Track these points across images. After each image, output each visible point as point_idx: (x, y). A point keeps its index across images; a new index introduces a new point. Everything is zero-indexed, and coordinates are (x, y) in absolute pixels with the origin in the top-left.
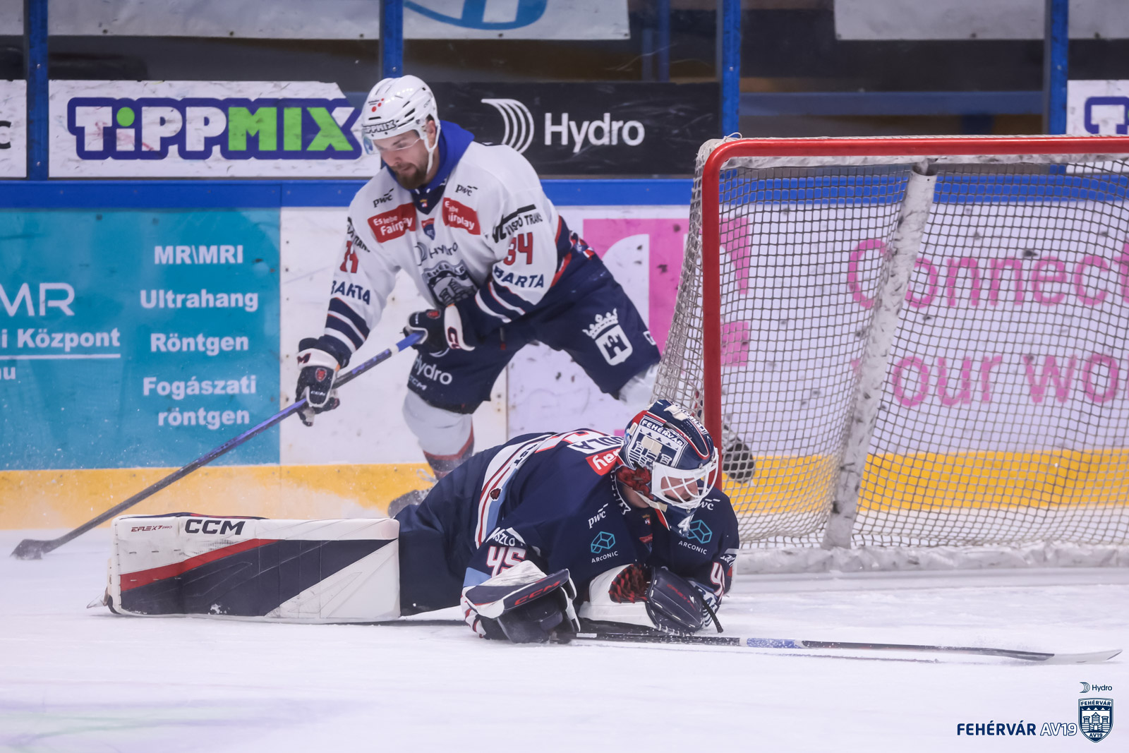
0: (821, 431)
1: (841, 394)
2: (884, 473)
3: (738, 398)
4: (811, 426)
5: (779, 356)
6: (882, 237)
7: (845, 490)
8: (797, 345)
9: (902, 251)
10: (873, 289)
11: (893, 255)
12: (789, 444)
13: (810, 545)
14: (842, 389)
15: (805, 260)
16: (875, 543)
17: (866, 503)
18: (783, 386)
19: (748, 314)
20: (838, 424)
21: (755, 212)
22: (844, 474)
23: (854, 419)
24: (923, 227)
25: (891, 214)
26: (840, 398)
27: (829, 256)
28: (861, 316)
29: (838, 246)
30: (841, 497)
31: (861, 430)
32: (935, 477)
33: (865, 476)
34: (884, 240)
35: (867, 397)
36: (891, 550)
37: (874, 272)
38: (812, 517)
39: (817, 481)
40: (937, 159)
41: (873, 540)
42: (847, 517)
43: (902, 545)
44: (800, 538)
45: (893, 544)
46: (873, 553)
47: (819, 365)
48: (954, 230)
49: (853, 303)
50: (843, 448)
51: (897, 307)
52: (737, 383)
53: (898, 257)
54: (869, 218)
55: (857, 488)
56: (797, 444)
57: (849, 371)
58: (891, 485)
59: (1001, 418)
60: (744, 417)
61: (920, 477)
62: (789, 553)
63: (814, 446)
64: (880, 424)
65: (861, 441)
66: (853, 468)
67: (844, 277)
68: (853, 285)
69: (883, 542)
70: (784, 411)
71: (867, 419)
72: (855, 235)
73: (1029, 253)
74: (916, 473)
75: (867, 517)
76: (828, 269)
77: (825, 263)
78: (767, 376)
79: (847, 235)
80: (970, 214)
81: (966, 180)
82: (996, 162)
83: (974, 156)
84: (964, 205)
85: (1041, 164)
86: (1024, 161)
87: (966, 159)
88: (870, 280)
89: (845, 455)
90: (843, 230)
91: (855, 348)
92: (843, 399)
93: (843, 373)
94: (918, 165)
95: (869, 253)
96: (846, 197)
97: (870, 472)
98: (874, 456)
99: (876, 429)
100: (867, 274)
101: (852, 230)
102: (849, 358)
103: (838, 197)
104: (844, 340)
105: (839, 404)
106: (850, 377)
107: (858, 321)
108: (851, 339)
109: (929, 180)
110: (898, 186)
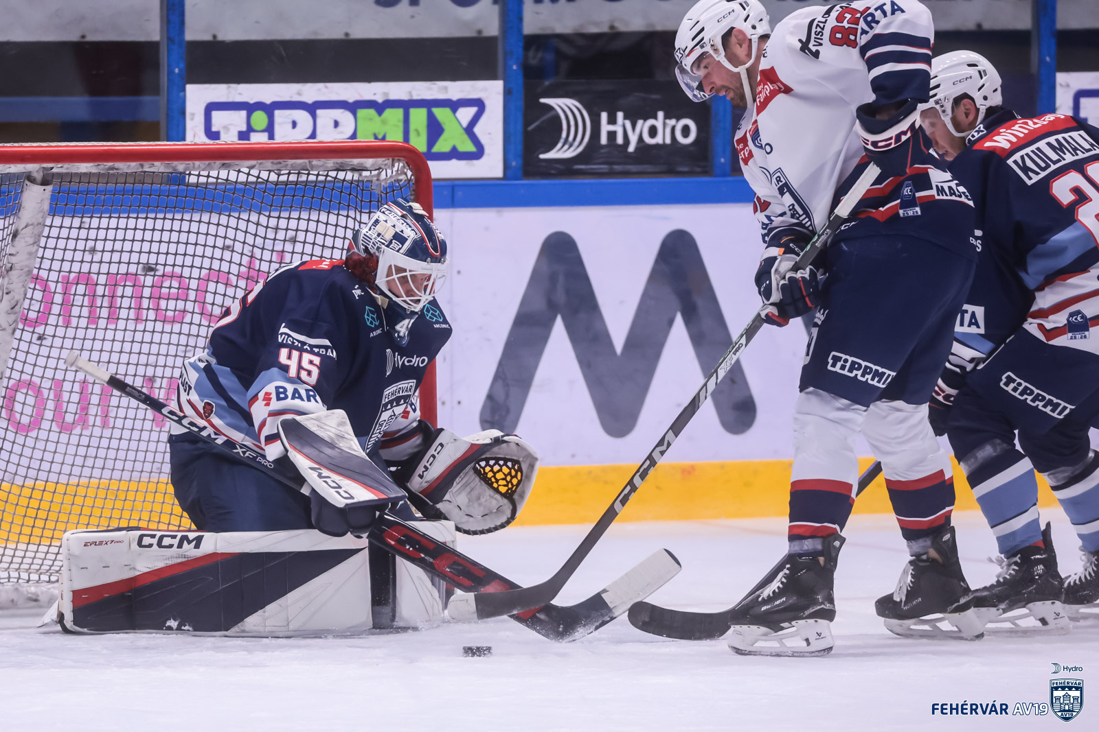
9: (17, 267)
24: (39, 240)
25: (4, 228)
36: (8, 586)
40: (52, 168)
43: (20, 581)
45: (11, 580)
48: (71, 244)
51: (12, 326)
53: (12, 273)
59: (124, 444)
73: (149, 269)
80: (87, 226)
81: (82, 192)
82: (115, 171)
83: (92, 164)
84: (82, 217)
85: (163, 173)
86: (144, 170)
87: (84, 167)
94: (32, 174)
109: (44, 190)
110: (11, 197)
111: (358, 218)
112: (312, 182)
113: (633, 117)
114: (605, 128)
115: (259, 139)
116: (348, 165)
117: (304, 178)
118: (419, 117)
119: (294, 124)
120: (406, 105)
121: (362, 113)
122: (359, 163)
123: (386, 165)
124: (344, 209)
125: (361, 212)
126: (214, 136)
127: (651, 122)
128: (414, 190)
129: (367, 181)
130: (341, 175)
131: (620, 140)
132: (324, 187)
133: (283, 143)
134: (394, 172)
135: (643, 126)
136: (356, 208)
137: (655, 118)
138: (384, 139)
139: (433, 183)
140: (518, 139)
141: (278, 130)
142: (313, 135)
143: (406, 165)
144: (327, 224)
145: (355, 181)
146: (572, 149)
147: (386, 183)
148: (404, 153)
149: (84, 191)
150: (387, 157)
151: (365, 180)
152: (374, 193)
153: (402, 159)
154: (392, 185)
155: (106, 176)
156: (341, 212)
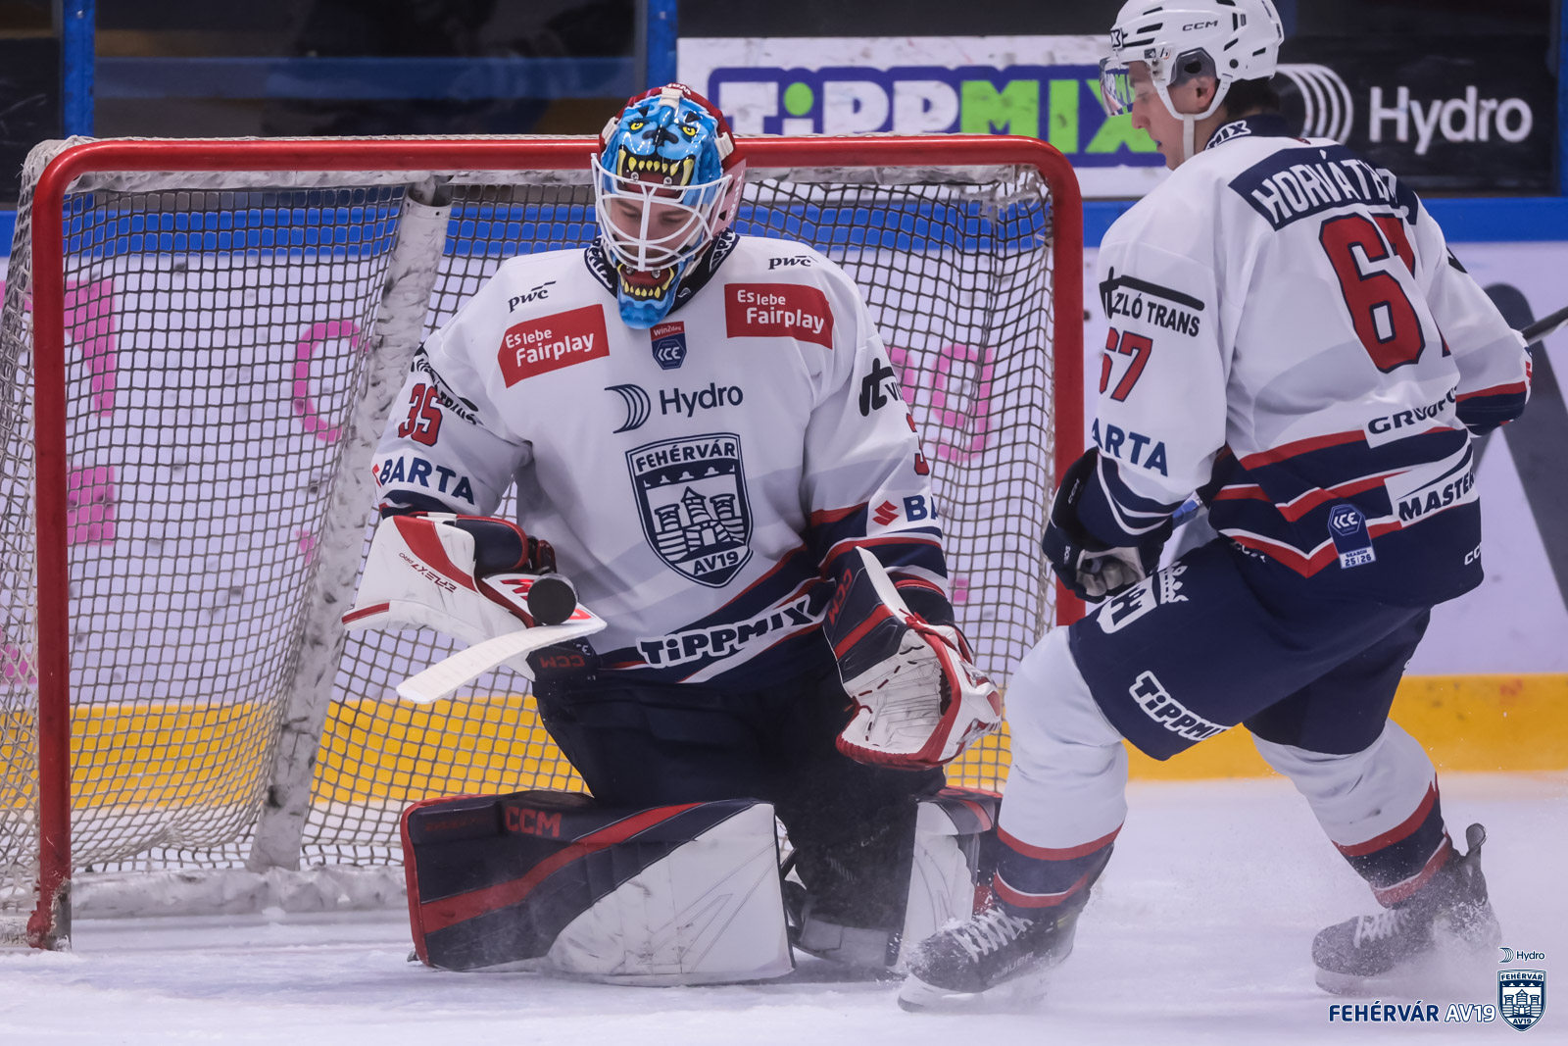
0: (248, 664)
1: (283, 597)
2: (358, 737)
3: (101, 605)
4: (229, 655)
5: (172, 530)
6: (355, 316)
7: (290, 765)
8: (204, 510)
9: (390, 340)
10: (340, 410)
11: (375, 348)
12: (191, 688)
13: (228, 864)
14: (284, 588)
15: (218, 358)
16: (343, 860)
17: (326, 790)
18: (180, 584)
19: (116, 455)
20: (278, 651)
21: (127, 273)
22: (289, 738)
23: (305, 639)
24: (428, 297)
25: (370, 277)
26: (281, 603)
27: (261, 352)
28: (318, 459)
29: (276, 334)
30: (283, 779)
31: (323, 657)
32: (450, 742)
33: (325, 740)
34: (358, 321)
35: (330, 599)
36: (371, 871)
37: (340, 379)
38: (231, 816)
39: (242, 752)
40: (451, 177)
41: (339, 854)
42: (294, 814)
43: (391, 863)
44: (209, 853)
45: (375, 861)
46: (338, 877)
47: (243, 545)
49: (303, 434)
50: (286, 693)
52: (97, 578)
53: (383, 351)
54: (330, 283)
55: (312, 761)
56: (206, 686)
57: (297, 555)
58: (371, 758)
60: (111, 640)
61: (422, 744)
62: (190, 880)
63: (236, 690)
64: (352, 648)
65: (319, 678)
66: (305, 726)
67: (286, 389)
68: (300, 402)
69: (356, 858)
70: (181, 628)
71: (330, 639)
72: (307, 313)
74: (415, 735)
75: (328, 813)
76: (259, 373)
77: (253, 365)
78: (152, 566)
79: (292, 314)
81: (501, 216)
82: (555, 183)
83: (516, 172)
87: (503, 176)
88: (333, 393)
89: (290, 704)
90: (286, 304)
91: (309, 515)
92: (286, 606)
93: (286, 559)
94: (417, 187)
95: (332, 346)
96: (289, 247)
97: (333, 735)
98: (342, 704)
99: (345, 657)
100: (328, 383)
101: (300, 304)
102: (297, 534)
103: (274, 247)
104: (288, 499)
105: (279, 614)
106: (298, 567)
107: (312, 468)
108: (301, 499)
109: (438, 214)
110: (381, 226)
111: (958, 264)
112: (882, 202)
113: (1425, 96)
114: (1378, 113)
115: (798, 130)
116: (942, 175)
117: (870, 196)
118: (1064, 95)
119: (857, 106)
120: (1044, 75)
121: (970, 87)
122: (959, 173)
123: (1005, 175)
124: (933, 248)
125: (963, 254)
127: (1455, 104)
128: (1051, 218)
129: (974, 201)
130: (930, 192)
131: (1402, 134)
132: (902, 212)
133: (835, 138)
134: (1018, 186)
135: (1442, 111)
136: (954, 247)
137: (1463, 97)
138: (1005, 132)
139: (1084, 205)
141: (830, 114)
142: (888, 125)
143: (1038, 175)
144: (906, 272)
145: (954, 201)
147: (1005, 206)
148: (1036, 156)
149: (504, 216)
150: (1007, 162)
151: (971, 199)
152: (985, 222)
153: (1032, 165)
154: (1014, 209)
155: (542, 191)
156: (930, 253)
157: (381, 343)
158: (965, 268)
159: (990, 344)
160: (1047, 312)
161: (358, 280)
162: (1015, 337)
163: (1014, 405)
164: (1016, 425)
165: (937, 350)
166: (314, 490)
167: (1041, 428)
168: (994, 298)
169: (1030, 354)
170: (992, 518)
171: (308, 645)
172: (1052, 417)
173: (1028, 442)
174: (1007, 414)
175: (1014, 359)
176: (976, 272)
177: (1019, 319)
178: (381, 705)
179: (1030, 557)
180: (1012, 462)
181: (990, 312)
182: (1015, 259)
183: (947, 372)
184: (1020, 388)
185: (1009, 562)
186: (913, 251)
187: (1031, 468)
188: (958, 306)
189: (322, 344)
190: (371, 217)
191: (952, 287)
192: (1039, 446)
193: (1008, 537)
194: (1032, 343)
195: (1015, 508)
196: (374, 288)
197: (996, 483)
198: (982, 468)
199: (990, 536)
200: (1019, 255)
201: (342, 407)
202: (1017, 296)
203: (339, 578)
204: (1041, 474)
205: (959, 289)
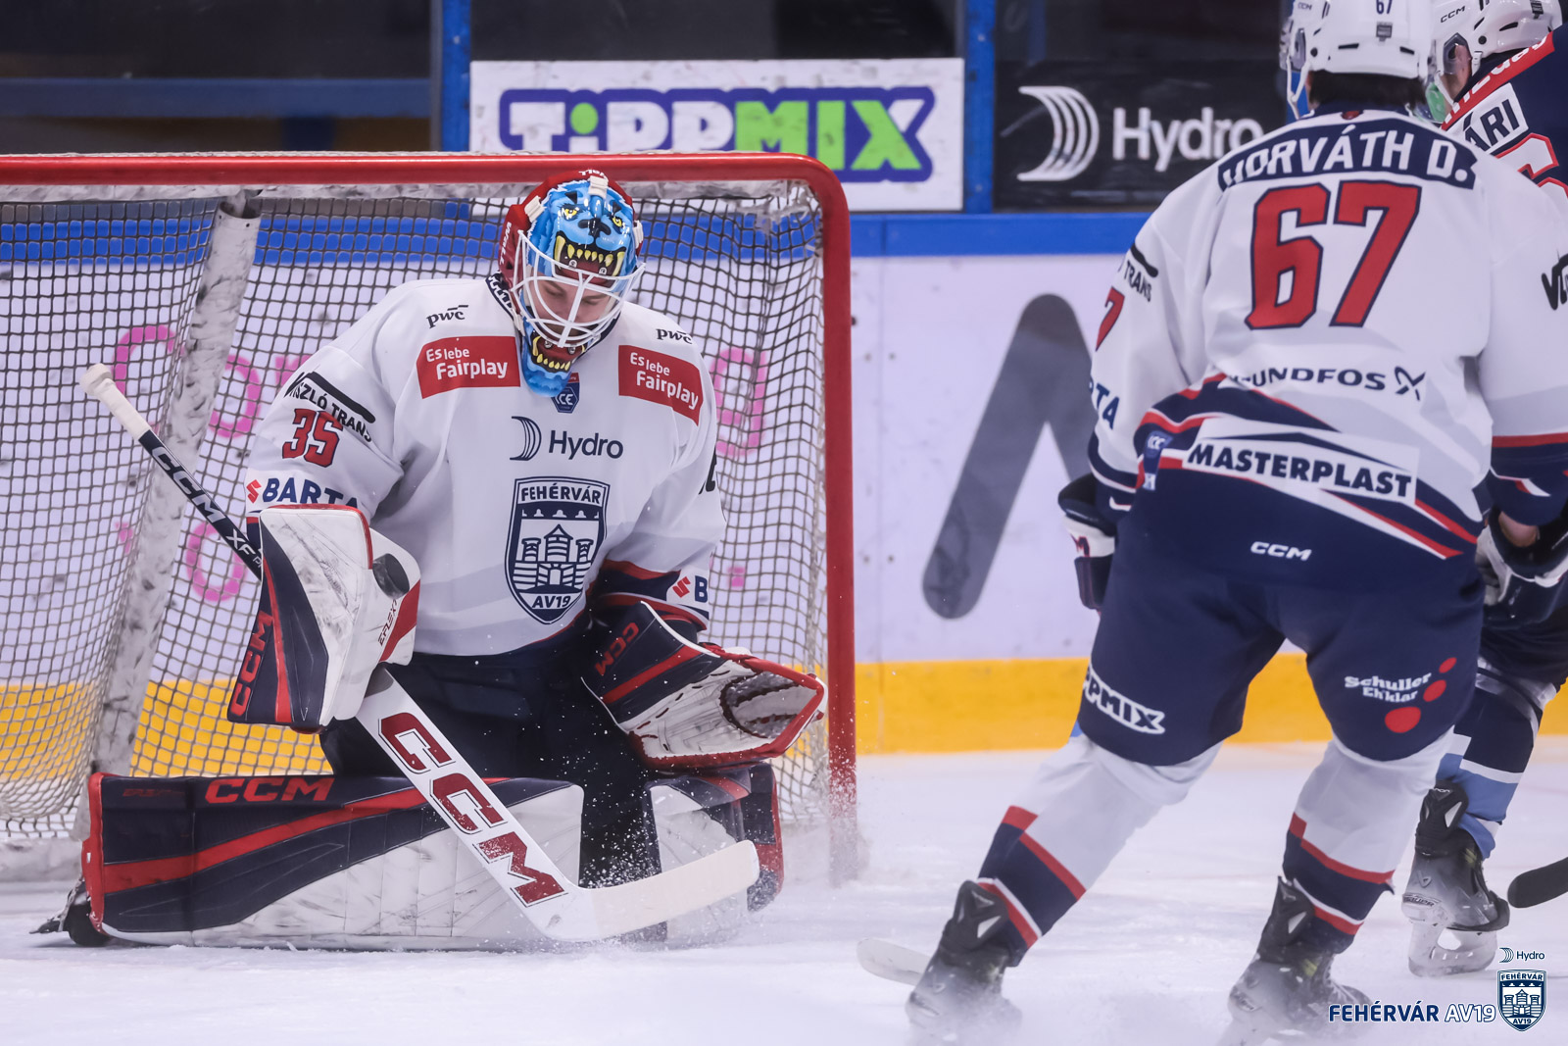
0: (72, 646)
1: (104, 585)
2: (175, 715)
4: (54, 638)
6: (170, 322)
7: (112, 742)
8: (30, 503)
9: (204, 344)
10: (157, 409)
11: (190, 351)
12: (18, 669)
13: (53, 834)
14: (106, 576)
15: (41, 360)
17: (145, 764)
20: (100, 634)
22: (110, 716)
23: (126, 623)
24: (239, 304)
25: (184, 284)
26: (102, 590)
27: (82, 355)
29: (96, 338)
30: (104, 754)
31: (141, 640)
33: (143, 718)
34: (173, 326)
35: (148, 586)
37: (157, 380)
38: (56, 789)
39: (66, 728)
40: (260, 191)
44: (35, 824)
47: (66, 535)
48: (289, 311)
50: (108, 674)
51: (198, 436)
53: (196, 354)
54: (147, 290)
55: (132, 738)
56: (32, 667)
57: (117, 545)
58: (187, 734)
62: (18, 848)
63: (61, 671)
64: (169, 632)
65: (138, 660)
66: (125, 704)
70: (8, 613)
71: (149, 623)
72: (125, 318)
77: (75, 367)
79: (111, 319)
80: (314, 283)
81: (307, 228)
82: (357, 197)
83: (321, 186)
84: (306, 268)
85: (432, 200)
86: (403, 195)
87: (309, 191)
88: (151, 393)
89: (111, 684)
90: (105, 310)
91: (129, 507)
92: (107, 593)
93: (107, 549)
94: (228, 201)
95: (149, 349)
96: (108, 256)
97: (151, 713)
98: (160, 684)
99: (162, 641)
100: (145, 383)
101: (119, 310)
102: (117, 525)
103: (95, 256)
104: (109, 493)
105: (100, 601)
106: (118, 556)
107: (131, 463)
108: (120, 492)
109: (248, 225)
110: (195, 236)
111: (734, 272)
112: (663, 215)
113: (1165, 115)
114: (1121, 133)
115: (583, 147)
116: (719, 190)
118: (832, 115)
119: (639, 125)
120: (813, 96)
121: (744, 108)
122: (735, 188)
123: (778, 190)
124: (711, 257)
125: (739, 263)
126: (514, 142)
127: (1192, 124)
128: (821, 230)
129: (749, 214)
130: (709, 206)
131: (1144, 152)
132: (682, 224)
133: (619, 155)
134: (790, 200)
135: (1181, 130)
136: (731, 257)
137: (1199, 117)
138: (776, 149)
139: (851, 218)
140: (987, 148)
141: (613, 132)
142: (667, 143)
143: (809, 191)
144: (686, 281)
145: (731, 214)
146: (1070, 165)
147: (778, 219)
148: (806, 172)
149: (310, 227)
150: (780, 177)
151: (746, 213)
152: (760, 234)
153: (803, 181)
154: (786, 222)
155: (344, 205)
156: (708, 263)
157: (195, 346)
158: (741, 277)
159: (764, 347)
160: (817, 318)
161: (173, 288)
162: (788, 341)
163: (787, 404)
164: (789, 423)
165: (715, 353)
166: (133, 484)
167: (812, 426)
168: (768, 305)
169: (802, 357)
170: (767, 510)
171: (127, 630)
172: (823, 415)
173: (800, 439)
174: (780, 413)
175: (787, 361)
176: (751, 281)
177: (791, 325)
178: (197, 685)
179: (802, 545)
180: (786, 457)
181: (764, 317)
182: (788, 268)
183: (725, 373)
184: (792, 388)
185: (783, 550)
186: (693, 261)
187: (803, 464)
188: (734, 312)
189: (139, 348)
190: (185, 228)
191: (729, 295)
192: (810, 443)
193: (782, 527)
194: (803, 346)
195: (788, 500)
196: (189, 295)
197: (770, 477)
198: (757, 463)
199: (765, 526)
200: (791, 264)
201: (159, 406)
202: (789, 303)
203: (157, 565)
204: (813, 468)
205: (736, 296)
